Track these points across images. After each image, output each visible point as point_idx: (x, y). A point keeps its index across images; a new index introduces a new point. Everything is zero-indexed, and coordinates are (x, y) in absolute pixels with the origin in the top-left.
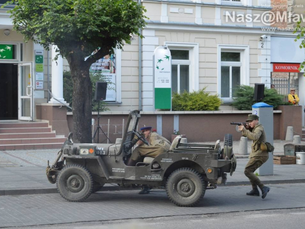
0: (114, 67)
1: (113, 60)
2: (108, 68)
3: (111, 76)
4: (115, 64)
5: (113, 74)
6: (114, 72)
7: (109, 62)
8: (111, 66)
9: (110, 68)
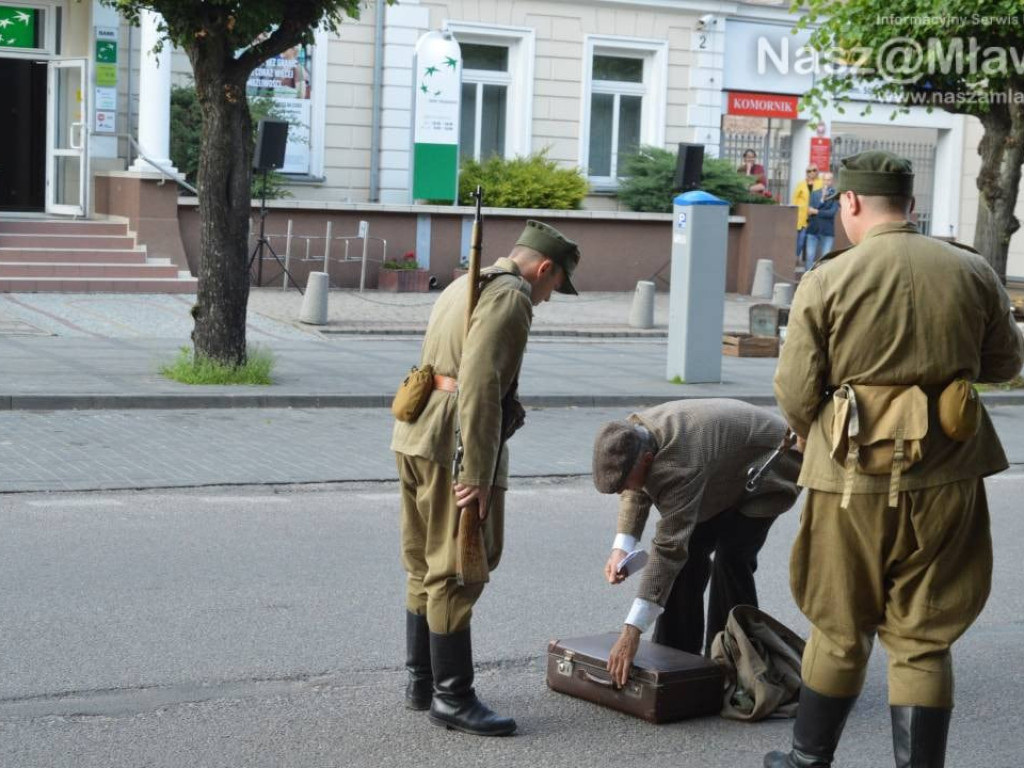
0: (307, 82)
1: (305, 65)
2: (292, 83)
3: (299, 106)
4: (310, 73)
5: (303, 101)
6: (308, 97)
7: (294, 69)
8: (300, 80)
9: (297, 84)
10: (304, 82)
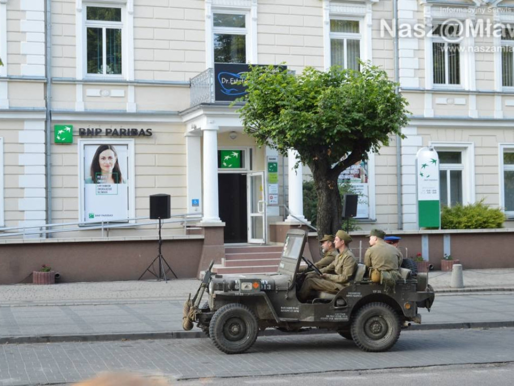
0: (366, 175)
1: (365, 167)
2: (358, 176)
3: (362, 186)
4: (367, 171)
5: (364, 184)
6: (366, 182)
7: (359, 169)
8: (362, 174)
9: (361, 176)
10: (364, 176)
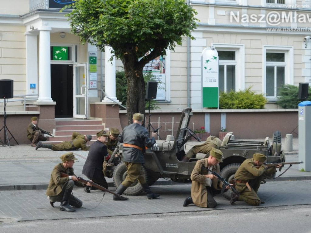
0: (164, 68)
1: (163, 61)
2: (158, 68)
3: (161, 76)
4: (165, 64)
5: (162, 74)
6: (164, 73)
7: (159, 63)
8: (161, 67)
9: (160, 68)
10: (162, 68)
